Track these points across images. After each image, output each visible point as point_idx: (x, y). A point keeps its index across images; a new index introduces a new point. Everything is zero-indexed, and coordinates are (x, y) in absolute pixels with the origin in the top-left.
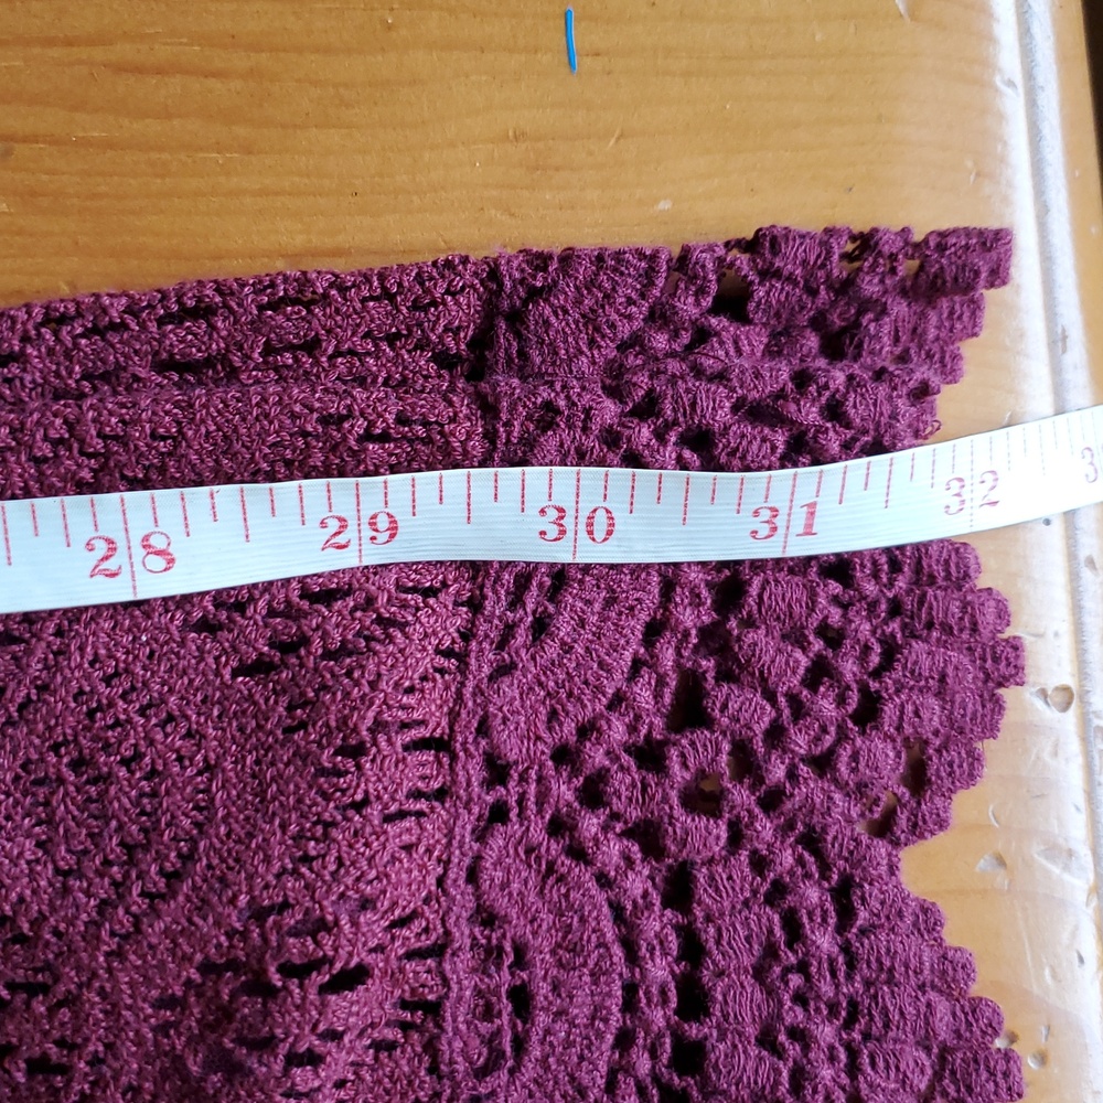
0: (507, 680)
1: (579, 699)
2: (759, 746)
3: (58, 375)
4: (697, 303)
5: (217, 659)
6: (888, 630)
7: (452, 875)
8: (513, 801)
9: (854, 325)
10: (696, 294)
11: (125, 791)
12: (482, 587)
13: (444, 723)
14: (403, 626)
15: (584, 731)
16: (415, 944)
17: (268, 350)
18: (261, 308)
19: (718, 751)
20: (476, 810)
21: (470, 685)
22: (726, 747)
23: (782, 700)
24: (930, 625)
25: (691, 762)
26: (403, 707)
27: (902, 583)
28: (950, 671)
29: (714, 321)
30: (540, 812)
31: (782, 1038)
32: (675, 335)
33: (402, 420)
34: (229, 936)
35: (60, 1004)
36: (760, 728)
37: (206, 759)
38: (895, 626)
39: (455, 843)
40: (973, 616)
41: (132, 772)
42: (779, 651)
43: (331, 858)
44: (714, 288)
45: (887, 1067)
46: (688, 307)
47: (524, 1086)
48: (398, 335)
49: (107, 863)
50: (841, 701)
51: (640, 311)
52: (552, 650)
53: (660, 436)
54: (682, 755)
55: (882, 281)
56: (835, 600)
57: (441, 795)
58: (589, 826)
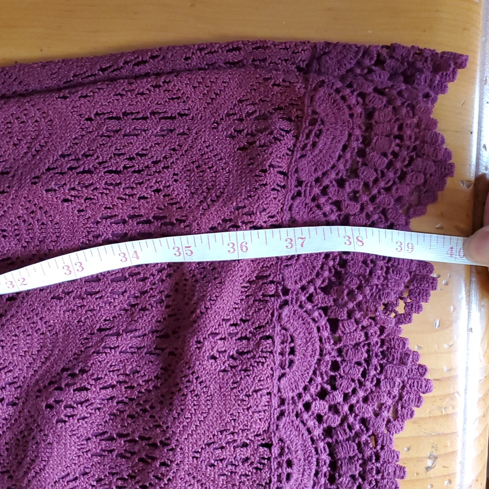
0: (304, 159)
1: (323, 165)
2: (371, 184)
3: (200, 63)
4: (370, 62)
5: (234, 145)
6: (412, 154)
7: (285, 208)
8: (303, 191)
9: (413, 75)
10: (370, 60)
11: (208, 175)
12: (299, 133)
13: (287, 168)
14: (280, 140)
15: (324, 174)
16: (274, 223)
17: (254, 60)
18: (253, 49)
19: (360, 184)
20: (293, 192)
21: (294, 159)
22: (362, 183)
23: (379, 172)
24: (424, 154)
25: (352, 186)
26: (278, 162)
27: (418, 142)
28: (428, 167)
29: (374, 68)
30: (310, 195)
31: (369, 262)
32: (362, 70)
33: (284, 81)
34: (230, 212)
35: (187, 226)
36: (372, 179)
37: (229, 170)
38: (413, 153)
39: (286, 200)
40: (437, 153)
41: (210, 170)
42: (380, 158)
43: (256, 197)
44: (375, 58)
45: (397, 274)
46: (367, 62)
47: (299, 264)
48: (288, 60)
49: (203, 192)
50: (395, 174)
51: (354, 62)
52: (317, 151)
53: (352, 92)
54: (350, 184)
55: (423, 64)
56: (398, 145)
57: (284, 187)
58: (322, 200)
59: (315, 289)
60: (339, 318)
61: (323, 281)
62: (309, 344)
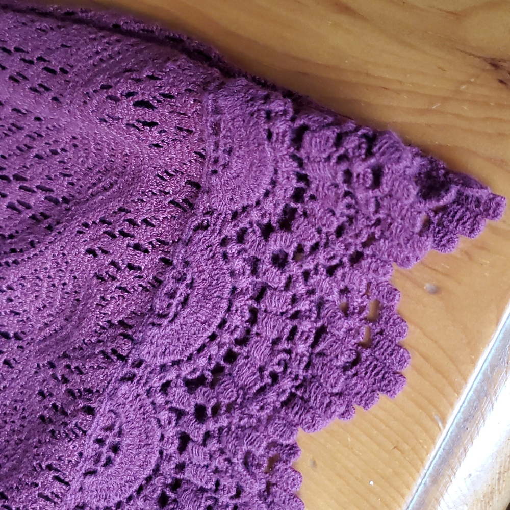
2: (307, 251)
8: (211, 224)
15: (244, 209)
19: (292, 244)
22: (295, 245)
23: (323, 235)
25: (278, 243)
30: (220, 234)
36: (309, 243)
50: (346, 248)
54: (276, 239)
58: (233, 248)
59: (178, 377)
60: (191, 436)
61: (194, 371)
62: (143, 450)
